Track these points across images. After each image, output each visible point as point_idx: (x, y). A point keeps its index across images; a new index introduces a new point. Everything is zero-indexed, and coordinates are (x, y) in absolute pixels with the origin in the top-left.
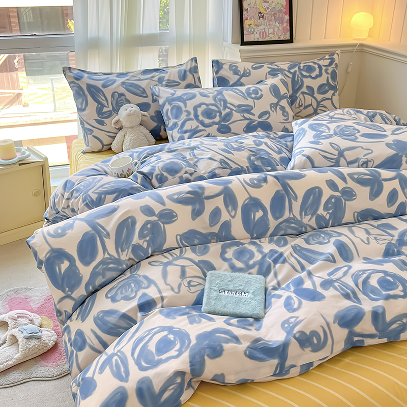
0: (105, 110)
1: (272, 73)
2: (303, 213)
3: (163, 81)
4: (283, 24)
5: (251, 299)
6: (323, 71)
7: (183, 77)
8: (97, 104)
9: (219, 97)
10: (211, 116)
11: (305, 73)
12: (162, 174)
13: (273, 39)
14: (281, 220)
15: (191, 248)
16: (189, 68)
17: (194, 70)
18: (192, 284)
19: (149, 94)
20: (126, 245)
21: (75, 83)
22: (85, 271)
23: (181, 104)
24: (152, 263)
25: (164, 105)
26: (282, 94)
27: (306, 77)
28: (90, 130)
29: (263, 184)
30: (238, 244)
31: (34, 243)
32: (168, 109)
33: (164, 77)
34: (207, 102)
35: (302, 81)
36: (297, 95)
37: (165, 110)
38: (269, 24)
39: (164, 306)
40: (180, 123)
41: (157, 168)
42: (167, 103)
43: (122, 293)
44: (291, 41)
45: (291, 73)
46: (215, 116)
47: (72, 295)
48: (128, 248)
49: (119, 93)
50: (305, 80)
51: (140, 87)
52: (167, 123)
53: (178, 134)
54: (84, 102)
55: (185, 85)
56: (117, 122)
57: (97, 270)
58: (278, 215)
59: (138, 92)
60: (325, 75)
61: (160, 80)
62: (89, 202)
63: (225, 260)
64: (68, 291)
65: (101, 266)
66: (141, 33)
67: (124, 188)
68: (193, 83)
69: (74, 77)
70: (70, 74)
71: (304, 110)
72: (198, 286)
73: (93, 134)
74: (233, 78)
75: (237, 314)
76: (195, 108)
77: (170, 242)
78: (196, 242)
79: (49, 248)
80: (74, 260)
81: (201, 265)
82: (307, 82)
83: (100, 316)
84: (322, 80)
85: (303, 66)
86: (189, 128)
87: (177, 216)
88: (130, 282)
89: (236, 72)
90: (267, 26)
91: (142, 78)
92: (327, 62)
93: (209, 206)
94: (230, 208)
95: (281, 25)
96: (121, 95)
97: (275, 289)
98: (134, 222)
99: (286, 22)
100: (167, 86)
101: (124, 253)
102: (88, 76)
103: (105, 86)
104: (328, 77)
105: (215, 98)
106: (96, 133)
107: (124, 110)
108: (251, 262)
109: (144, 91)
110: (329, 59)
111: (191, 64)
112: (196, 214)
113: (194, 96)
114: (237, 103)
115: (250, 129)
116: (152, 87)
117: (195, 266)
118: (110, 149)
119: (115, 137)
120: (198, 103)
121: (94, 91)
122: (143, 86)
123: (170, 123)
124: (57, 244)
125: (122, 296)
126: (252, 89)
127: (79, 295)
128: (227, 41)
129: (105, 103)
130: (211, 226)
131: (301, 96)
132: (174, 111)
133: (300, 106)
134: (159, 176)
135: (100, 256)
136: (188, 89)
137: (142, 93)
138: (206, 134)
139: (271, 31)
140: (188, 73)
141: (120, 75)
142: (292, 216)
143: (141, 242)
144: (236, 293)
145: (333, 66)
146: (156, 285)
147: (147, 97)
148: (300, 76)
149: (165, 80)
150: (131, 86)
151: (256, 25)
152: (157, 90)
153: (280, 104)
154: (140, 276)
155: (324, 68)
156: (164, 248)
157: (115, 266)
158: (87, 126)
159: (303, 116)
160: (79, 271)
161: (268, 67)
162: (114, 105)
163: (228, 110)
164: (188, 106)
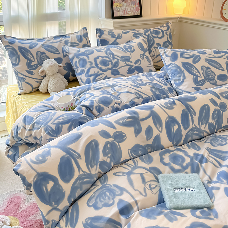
0: (33, 64)
1: (135, 36)
2: (201, 124)
3: (68, 43)
4: (136, 6)
5: (198, 193)
6: (165, 34)
7: (81, 40)
8: (27, 60)
9: (108, 51)
10: (106, 64)
11: (154, 35)
12: (100, 106)
13: (131, 15)
14: (188, 130)
15: (139, 159)
16: (82, 34)
17: (86, 35)
18: (152, 186)
19: (61, 51)
20: (93, 162)
21: (10, 46)
22: (67, 187)
23: (86, 58)
24: (117, 174)
25: (73, 58)
26: (145, 48)
27: (155, 37)
28: (23, 78)
29: (174, 106)
30: (169, 151)
31: (21, 170)
32: (76, 61)
33: (68, 40)
34: (102, 56)
35: (154, 40)
36: (152, 49)
37: (74, 62)
38: (128, 6)
39: (140, 208)
40: (86, 70)
41: (95, 102)
42: (75, 57)
43: (101, 201)
44: (141, 16)
45: (146, 35)
46: (108, 65)
47: (59, 207)
48: (96, 165)
49: (41, 52)
50: (155, 39)
51: (54, 47)
52: (76, 70)
53: (85, 77)
54: (17, 59)
55: (82, 45)
56: (43, 71)
57: (76, 185)
58: (186, 126)
59: (54, 51)
60: (166, 36)
61: (66, 43)
62: (50, 131)
63: (165, 164)
64: (55, 204)
65: (78, 181)
66: (47, 12)
67: (75, 118)
68: (87, 44)
69: (9, 42)
70: (5, 40)
71: (156, 59)
72: (156, 188)
73: (25, 81)
74: (111, 40)
75: (195, 207)
76: (95, 60)
77: (125, 155)
78: (140, 153)
79: (35, 173)
80: (58, 180)
81: (152, 171)
82: (157, 40)
83: (88, 223)
84: (165, 39)
85: (153, 31)
86: (93, 73)
87: (125, 136)
88: (104, 191)
89: (113, 36)
90: (126, 7)
91: (54, 42)
92: (166, 28)
93: (144, 126)
94: (158, 126)
95: (135, 6)
96: (43, 53)
97: (209, 182)
98: (97, 144)
99: (138, 4)
100: (71, 46)
101: (93, 169)
102: (18, 41)
103: (31, 47)
104: (168, 37)
105: (106, 52)
106: (28, 80)
107: (47, 63)
108: (185, 164)
109: (57, 50)
110: (166, 26)
111: (84, 32)
112: (137, 132)
113: (92, 52)
114: (120, 55)
115: (131, 71)
116: (63, 47)
117: (149, 173)
118: (38, 90)
119: (41, 82)
120: (96, 56)
121: (24, 51)
122: (56, 47)
123: (78, 71)
124: (41, 168)
125: (103, 203)
126: (127, 46)
127: (64, 207)
128: (101, 17)
129: (32, 59)
130: (147, 140)
131: (154, 49)
132: (81, 62)
133: (154, 56)
134: (97, 108)
135: (77, 174)
136: (87, 48)
137: (56, 51)
138: (104, 76)
139: (129, 10)
140: (83, 37)
141: (40, 40)
142: (194, 126)
143: (105, 159)
144: (185, 190)
145: (170, 30)
146: (127, 192)
147: (59, 54)
148: (152, 37)
149: (69, 43)
150: (48, 47)
151: (120, 6)
152: (67, 49)
153: (145, 54)
154: (111, 186)
155: (165, 32)
156: (121, 161)
157: (88, 180)
158: (20, 76)
159: (155, 62)
160: (62, 187)
161: (132, 32)
162: (39, 60)
163: (116, 60)
164: (90, 58)
